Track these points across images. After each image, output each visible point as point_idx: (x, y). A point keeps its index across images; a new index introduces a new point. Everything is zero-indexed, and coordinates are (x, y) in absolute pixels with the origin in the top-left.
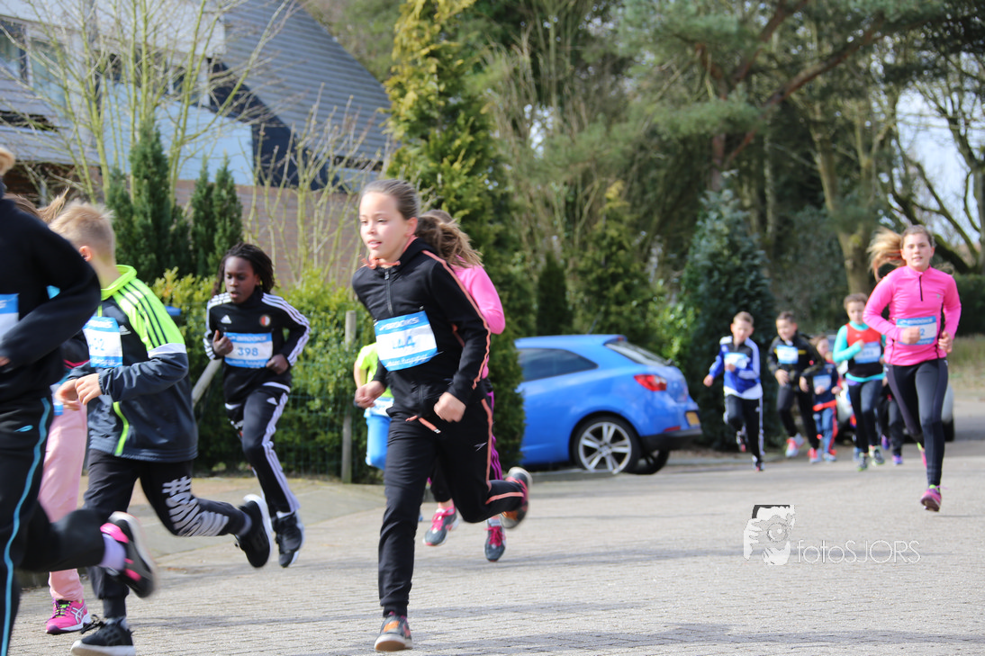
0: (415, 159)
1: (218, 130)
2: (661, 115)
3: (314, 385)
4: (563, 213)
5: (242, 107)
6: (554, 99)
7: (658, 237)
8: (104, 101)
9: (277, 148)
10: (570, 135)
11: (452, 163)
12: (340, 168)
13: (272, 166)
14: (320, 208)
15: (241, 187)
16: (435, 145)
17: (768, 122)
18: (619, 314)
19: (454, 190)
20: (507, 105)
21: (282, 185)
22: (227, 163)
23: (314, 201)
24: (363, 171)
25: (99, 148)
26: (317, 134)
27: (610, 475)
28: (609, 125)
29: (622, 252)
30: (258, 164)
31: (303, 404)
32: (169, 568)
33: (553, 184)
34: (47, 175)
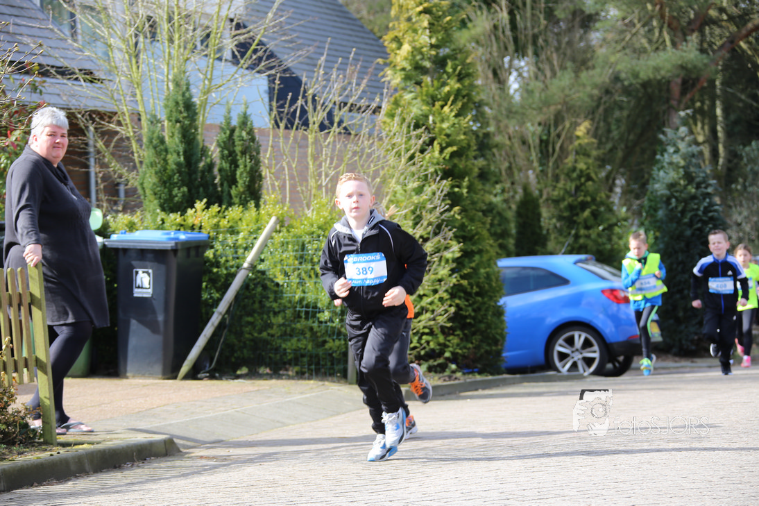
0: (410, 103)
2: (623, 63)
3: (323, 299)
4: (538, 149)
5: (260, 59)
6: (530, 50)
7: (621, 170)
8: (141, 56)
9: (290, 94)
10: (544, 82)
11: (442, 107)
12: (344, 112)
13: (286, 110)
14: (328, 147)
15: (260, 129)
16: (427, 91)
17: (719, 68)
18: (588, 237)
19: (444, 130)
20: (488, 56)
21: (295, 127)
22: (247, 108)
23: (322, 140)
24: (364, 115)
25: (139, 97)
26: (324, 83)
27: (581, 377)
28: (577, 72)
29: (590, 183)
30: (274, 109)
31: (314, 316)
32: (201, 459)
33: (528, 125)
34: (94, 121)
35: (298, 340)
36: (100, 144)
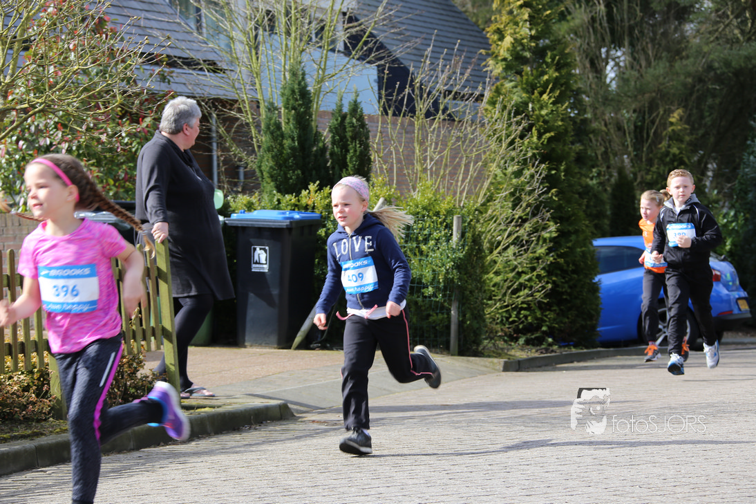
0: (510, 91)
1: (351, 70)
2: (716, 53)
3: (428, 275)
4: (633, 135)
5: (370, 50)
6: (626, 41)
7: (713, 155)
8: (261, 48)
9: (398, 83)
10: (639, 70)
11: (541, 94)
12: (448, 100)
13: (394, 98)
14: (433, 132)
15: (369, 116)
16: (527, 79)
19: (543, 117)
20: (586, 46)
21: (402, 114)
22: (357, 96)
23: (427, 126)
24: (467, 102)
25: (258, 86)
26: (431, 73)
28: (671, 61)
30: (383, 97)
31: (419, 291)
32: (313, 421)
33: (624, 112)
34: (216, 108)
36: (222, 130)
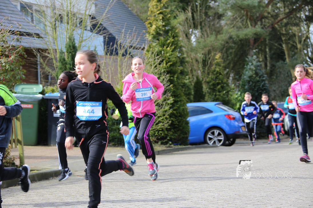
0: (155, 46)
1: (93, 38)
2: (234, 32)
4: (202, 63)
5: (100, 30)
6: (199, 27)
7: (232, 71)
8: (57, 29)
9: (111, 43)
10: (204, 39)
11: (167, 48)
12: (131, 49)
13: (110, 49)
14: (125, 62)
15: (100, 56)
16: (161, 42)
17: (268, 34)
18: (220, 95)
19: (168, 56)
20: (184, 29)
21: (113, 55)
22: (96, 48)
23: (123, 60)
24: (138, 51)
25: (56, 44)
26: (124, 39)
27: (217, 146)
28: (216, 35)
29: (221, 76)
30: (106, 48)
32: (78, 176)
33: (198, 54)
34: (39, 52)
35: (114, 133)
36: (42, 61)
